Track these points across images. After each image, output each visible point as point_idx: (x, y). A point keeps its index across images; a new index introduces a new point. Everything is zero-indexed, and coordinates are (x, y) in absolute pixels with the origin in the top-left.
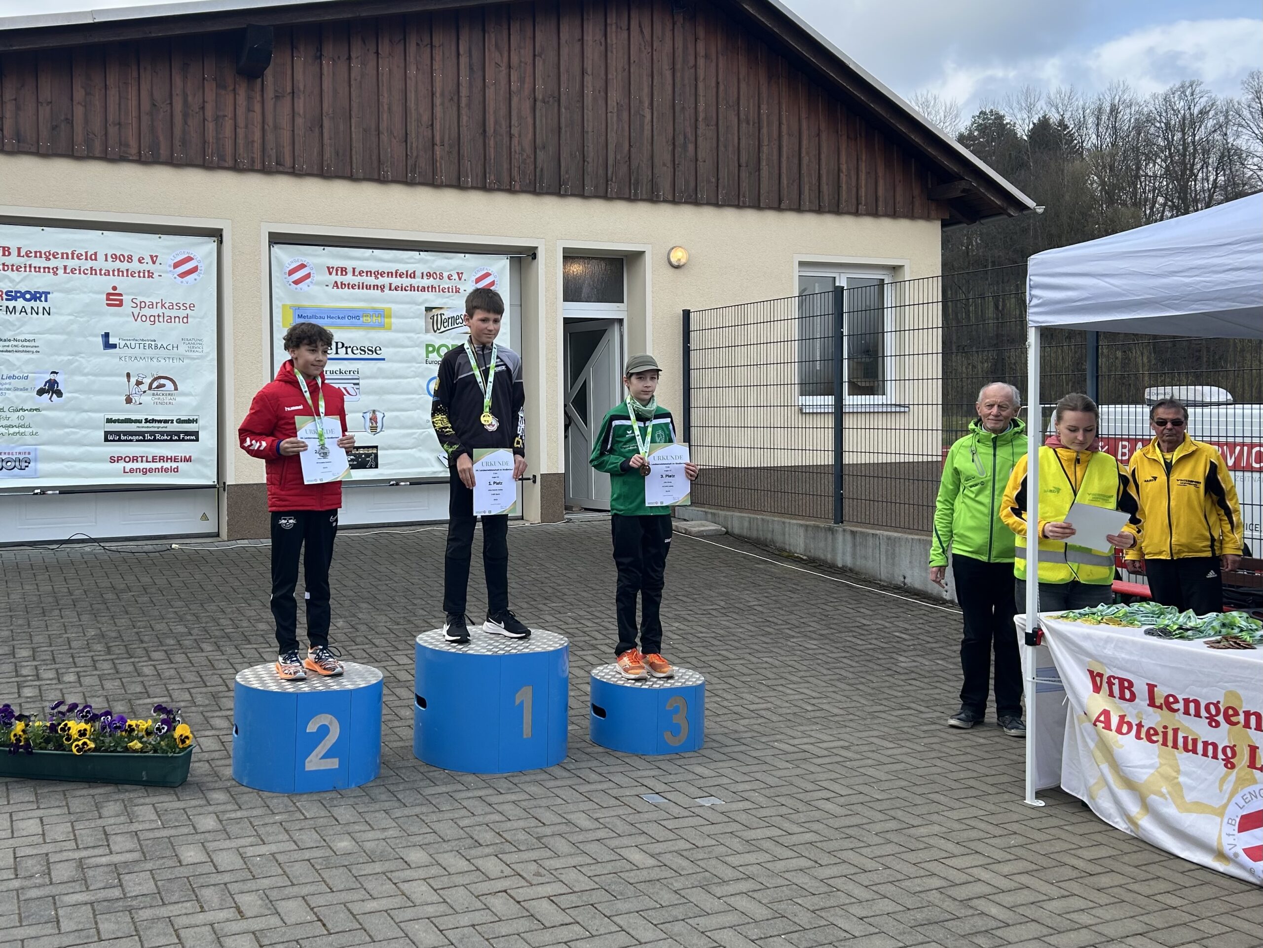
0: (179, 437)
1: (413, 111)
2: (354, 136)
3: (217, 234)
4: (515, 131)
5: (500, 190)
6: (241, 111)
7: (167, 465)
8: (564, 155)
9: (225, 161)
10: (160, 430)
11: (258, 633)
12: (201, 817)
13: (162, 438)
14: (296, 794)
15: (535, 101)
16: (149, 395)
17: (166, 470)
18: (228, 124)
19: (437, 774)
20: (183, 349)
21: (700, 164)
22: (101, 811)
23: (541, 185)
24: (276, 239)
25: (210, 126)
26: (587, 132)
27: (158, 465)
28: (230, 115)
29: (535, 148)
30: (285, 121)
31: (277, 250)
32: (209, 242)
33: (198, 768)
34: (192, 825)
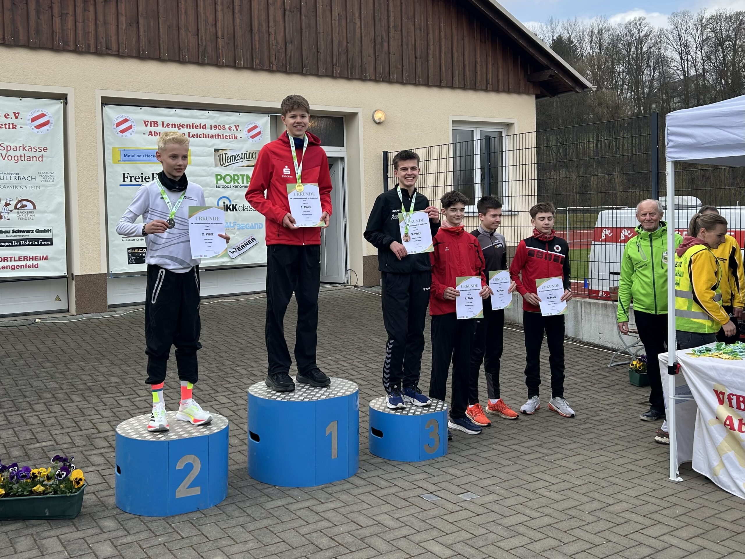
0: (38, 242)
1: (202, 14)
2: (161, 30)
3: (63, 98)
4: (272, 30)
5: (263, 70)
6: (79, 11)
7: (30, 263)
8: (305, 47)
9: (69, 46)
10: (24, 238)
11: (112, 385)
12: (99, 544)
13: (26, 243)
14: (170, 517)
15: (285, 10)
16: (15, 213)
17: (29, 266)
18: (70, 20)
19: (270, 490)
20: (39, 179)
21: (391, 56)
22: (16, 546)
23: (290, 67)
24: (107, 101)
25: (57, 20)
26: (320, 33)
27: (23, 263)
28: (71, 12)
29: (286, 42)
30: (111, 18)
31: (108, 109)
32: (58, 103)
33: (88, 499)
34: (93, 552)
